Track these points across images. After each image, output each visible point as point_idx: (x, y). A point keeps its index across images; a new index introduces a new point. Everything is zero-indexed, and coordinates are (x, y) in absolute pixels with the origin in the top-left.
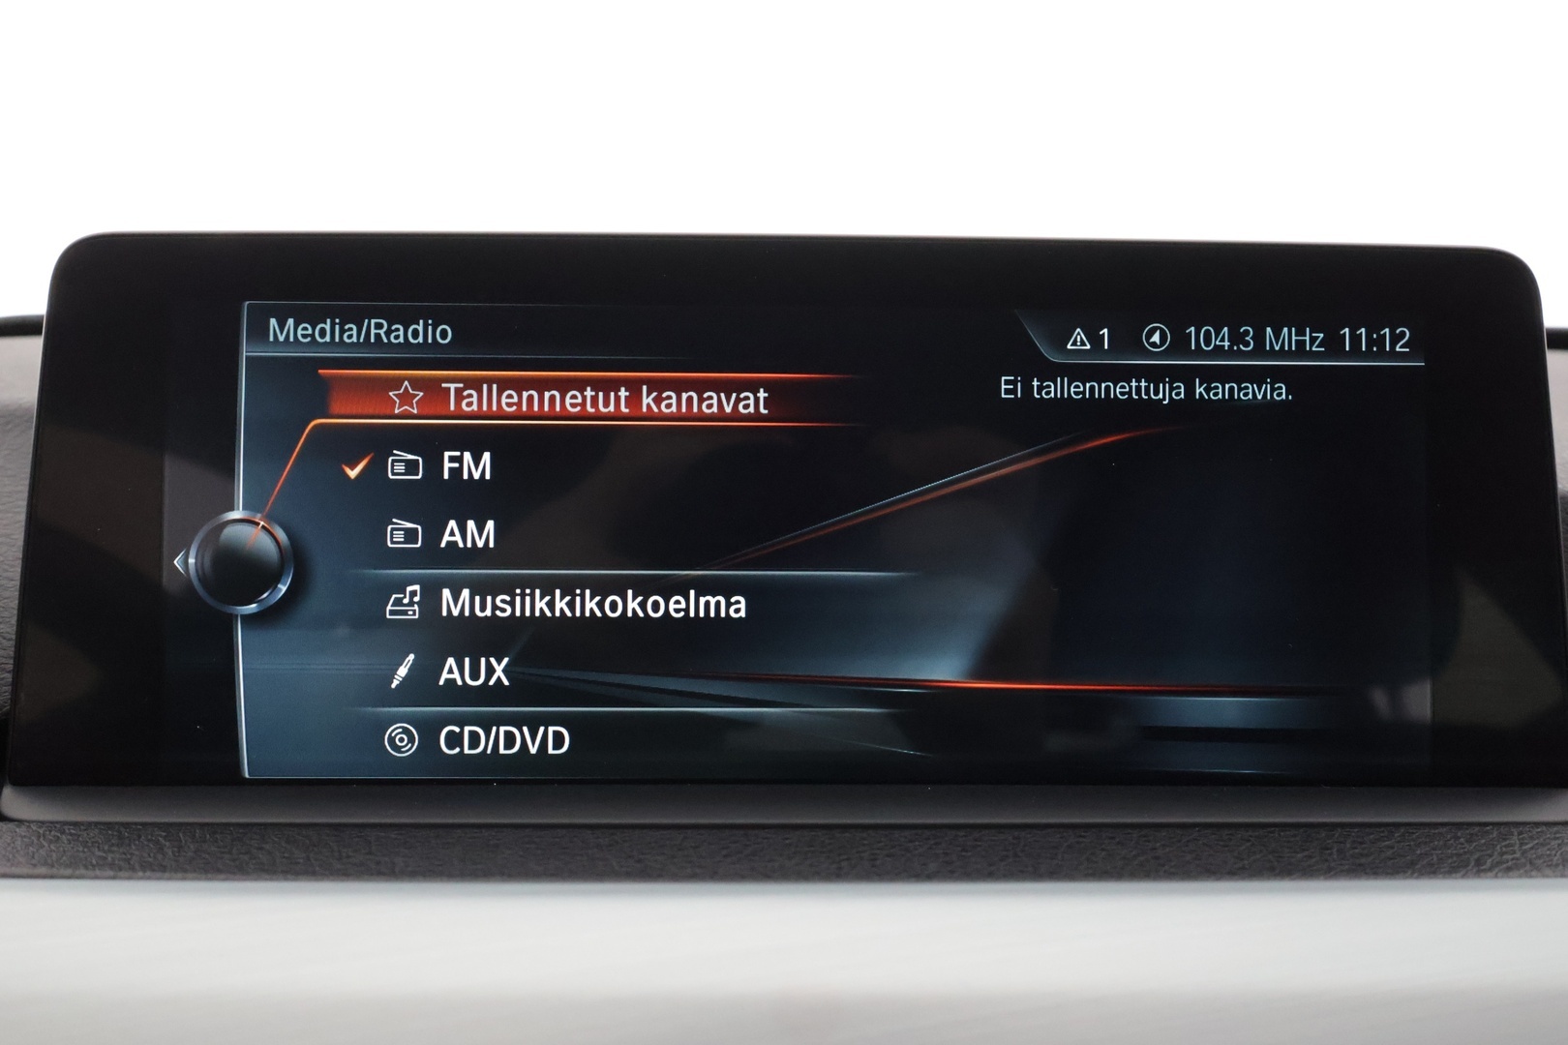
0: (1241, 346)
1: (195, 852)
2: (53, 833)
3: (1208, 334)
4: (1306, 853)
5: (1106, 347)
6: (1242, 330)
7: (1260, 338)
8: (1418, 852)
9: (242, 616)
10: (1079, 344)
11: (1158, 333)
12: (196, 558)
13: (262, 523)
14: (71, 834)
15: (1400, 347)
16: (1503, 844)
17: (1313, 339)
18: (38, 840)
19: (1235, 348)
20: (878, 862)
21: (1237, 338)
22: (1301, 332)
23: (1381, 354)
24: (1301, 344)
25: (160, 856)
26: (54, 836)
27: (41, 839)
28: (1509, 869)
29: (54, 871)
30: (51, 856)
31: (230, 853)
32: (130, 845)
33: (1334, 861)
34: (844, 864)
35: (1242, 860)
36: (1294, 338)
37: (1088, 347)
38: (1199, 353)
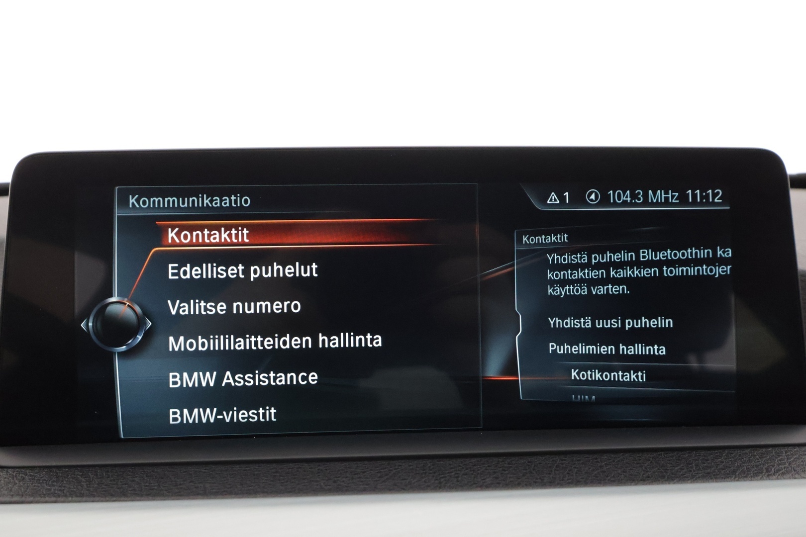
0: (636, 200)
1: (98, 484)
2: (20, 475)
3: (619, 194)
4: (679, 467)
5: (567, 202)
6: (636, 192)
7: (646, 196)
8: (736, 465)
9: (118, 352)
10: (553, 200)
11: (594, 194)
12: (93, 323)
13: (128, 303)
14: (31, 475)
15: (718, 199)
16: (779, 458)
17: (673, 196)
18: (13, 479)
19: (633, 201)
20: (459, 479)
21: (634, 196)
22: (666, 193)
23: (708, 203)
24: (667, 199)
25: (80, 487)
26: (22, 477)
27: (15, 479)
28: (783, 474)
29: (23, 499)
30: (21, 490)
31: (117, 484)
32: (62, 481)
33: (694, 471)
34: (442, 480)
35: (648, 471)
36: (663, 196)
37: (558, 202)
38: (615, 204)
